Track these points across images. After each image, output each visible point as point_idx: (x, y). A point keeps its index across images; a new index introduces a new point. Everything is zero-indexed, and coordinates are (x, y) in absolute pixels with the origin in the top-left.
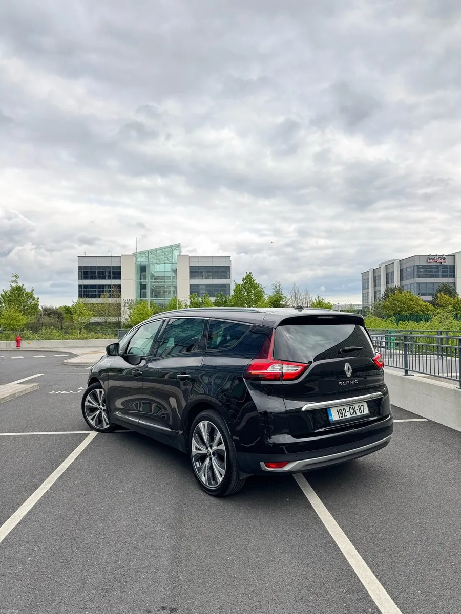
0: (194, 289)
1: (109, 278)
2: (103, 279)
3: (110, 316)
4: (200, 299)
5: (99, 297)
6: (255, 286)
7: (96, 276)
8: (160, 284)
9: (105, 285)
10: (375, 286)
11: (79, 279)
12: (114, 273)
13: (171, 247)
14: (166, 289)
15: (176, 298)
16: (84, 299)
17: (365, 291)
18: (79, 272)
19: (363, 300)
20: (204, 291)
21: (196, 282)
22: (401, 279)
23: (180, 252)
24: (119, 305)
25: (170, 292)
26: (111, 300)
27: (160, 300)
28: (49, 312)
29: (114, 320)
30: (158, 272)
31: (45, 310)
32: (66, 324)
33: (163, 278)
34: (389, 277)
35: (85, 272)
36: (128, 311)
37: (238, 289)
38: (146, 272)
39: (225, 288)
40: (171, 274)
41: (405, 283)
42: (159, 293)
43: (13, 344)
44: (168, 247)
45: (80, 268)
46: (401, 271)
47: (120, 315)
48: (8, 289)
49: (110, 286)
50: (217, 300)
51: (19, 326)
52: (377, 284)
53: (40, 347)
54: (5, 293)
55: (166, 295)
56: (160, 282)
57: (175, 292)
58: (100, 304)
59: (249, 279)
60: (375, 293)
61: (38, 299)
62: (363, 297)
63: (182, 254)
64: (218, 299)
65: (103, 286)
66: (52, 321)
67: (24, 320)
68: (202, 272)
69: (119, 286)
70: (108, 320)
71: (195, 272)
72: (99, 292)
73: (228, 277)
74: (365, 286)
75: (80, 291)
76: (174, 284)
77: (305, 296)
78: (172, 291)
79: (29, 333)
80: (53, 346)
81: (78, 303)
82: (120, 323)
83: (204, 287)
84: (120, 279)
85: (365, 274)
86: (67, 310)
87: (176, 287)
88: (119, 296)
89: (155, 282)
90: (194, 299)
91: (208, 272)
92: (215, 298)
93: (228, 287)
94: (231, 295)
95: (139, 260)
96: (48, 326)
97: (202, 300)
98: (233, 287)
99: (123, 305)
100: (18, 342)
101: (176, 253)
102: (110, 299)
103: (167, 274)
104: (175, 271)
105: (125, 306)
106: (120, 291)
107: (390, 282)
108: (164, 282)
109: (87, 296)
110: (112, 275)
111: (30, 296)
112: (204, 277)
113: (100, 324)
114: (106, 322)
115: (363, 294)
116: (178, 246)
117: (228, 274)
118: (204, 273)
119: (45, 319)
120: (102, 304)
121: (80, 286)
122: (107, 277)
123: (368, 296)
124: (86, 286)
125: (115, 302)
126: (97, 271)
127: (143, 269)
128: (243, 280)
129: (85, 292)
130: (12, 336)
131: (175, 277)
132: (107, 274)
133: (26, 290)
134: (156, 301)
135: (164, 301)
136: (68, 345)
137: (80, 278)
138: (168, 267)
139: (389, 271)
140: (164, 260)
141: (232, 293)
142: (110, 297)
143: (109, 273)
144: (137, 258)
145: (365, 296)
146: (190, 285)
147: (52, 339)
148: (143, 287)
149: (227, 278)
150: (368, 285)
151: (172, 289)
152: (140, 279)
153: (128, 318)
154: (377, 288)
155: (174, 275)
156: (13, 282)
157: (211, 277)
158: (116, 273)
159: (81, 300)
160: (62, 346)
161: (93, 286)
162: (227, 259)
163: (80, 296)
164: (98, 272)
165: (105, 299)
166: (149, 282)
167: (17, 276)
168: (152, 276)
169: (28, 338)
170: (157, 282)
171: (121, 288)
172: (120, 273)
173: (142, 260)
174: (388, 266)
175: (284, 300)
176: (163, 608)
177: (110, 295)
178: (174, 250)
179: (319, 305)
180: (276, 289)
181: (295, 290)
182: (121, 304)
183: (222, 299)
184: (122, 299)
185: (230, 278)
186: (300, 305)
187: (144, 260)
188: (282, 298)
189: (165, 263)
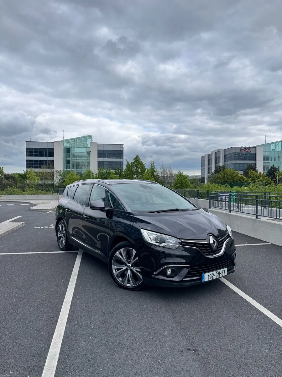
0: (100, 164)
1: (46, 156)
2: (42, 156)
3: (47, 180)
4: (105, 170)
5: (40, 167)
6: (141, 164)
7: (37, 154)
8: (79, 160)
9: (44, 160)
10: (209, 164)
11: (26, 156)
12: (49, 152)
13: (86, 137)
14: (82, 164)
15: (89, 170)
17: (203, 168)
18: (26, 151)
19: (201, 173)
20: (107, 166)
21: (102, 160)
22: (225, 161)
23: (92, 141)
24: (53, 173)
25: (85, 166)
26: (48, 170)
27: (79, 171)
28: (8, 177)
29: (50, 182)
30: (77, 153)
31: (5, 175)
32: (19, 185)
33: (81, 157)
34: (217, 159)
35: (30, 152)
36: (59, 178)
37: (129, 166)
39: (121, 164)
40: (86, 155)
41: (226, 163)
42: (78, 166)
44: (84, 137)
45: (27, 149)
46: (225, 156)
47: (53, 179)
49: (46, 161)
52: (210, 164)
53: (8, 199)
55: (83, 167)
56: (79, 159)
57: (88, 166)
59: (137, 159)
60: (209, 169)
61: (3, 168)
62: (201, 171)
63: (93, 142)
64: (116, 171)
65: (41, 161)
66: (10, 183)
68: (105, 154)
69: (53, 161)
70: (46, 183)
71: (101, 154)
72: (40, 164)
74: (203, 165)
75: (27, 164)
76: (88, 160)
77: (169, 170)
80: (17, 199)
81: (27, 172)
82: (54, 184)
83: (107, 163)
84: (53, 156)
85: (203, 158)
86: (20, 176)
87: (89, 163)
88: (53, 168)
89: (75, 159)
90: (101, 170)
91: (109, 154)
92: (114, 170)
94: (124, 168)
95: (65, 145)
97: (106, 171)
98: (125, 163)
101: (89, 141)
103: (83, 155)
104: (88, 153)
105: (56, 174)
106: (54, 164)
107: (218, 162)
108: (82, 159)
109: (32, 167)
110: (48, 154)
112: (107, 157)
113: (40, 185)
114: (45, 184)
115: (201, 169)
116: (90, 137)
117: (122, 155)
118: (107, 155)
119: (5, 181)
120: (42, 172)
121: (27, 161)
122: (44, 155)
123: (205, 170)
124: (31, 161)
125: (51, 171)
126: (38, 151)
127: (68, 151)
129: (30, 164)
131: (89, 157)
132: (44, 153)
135: (81, 171)
136: (26, 198)
137: (28, 155)
138: (84, 150)
139: (218, 156)
140: (82, 146)
142: (47, 168)
143: (46, 153)
144: (64, 143)
145: (203, 171)
146: (98, 161)
147: (15, 194)
148: (68, 162)
149: (121, 158)
150: (205, 164)
151: (86, 164)
152: (66, 157)
153: (59, 181)
154: (210, 166)
155: (88, 155)
157: (112, 157)
158: (50, 153)
159: (29, 170)
161: (36, 161)
162: (121, 146)
163: (27, 167)
165: (44, 169)
166: (71, 159)
168: (74, 155)
170: (77, 159)
172: (53, 153)
173: (67, 145)
174: (217, 153)
175: (156, 172)
177: (47, 166)
178: (88, 139)
179: (181, 176)
180: (151, 165)
181: (163, 166)
182: (54, 172)
183: (118, 171)
184: (55, 170)
185: (123, 158)
186: (166, 176)
187: (68, 145)
188: (155, 171)
189: (82, 147)
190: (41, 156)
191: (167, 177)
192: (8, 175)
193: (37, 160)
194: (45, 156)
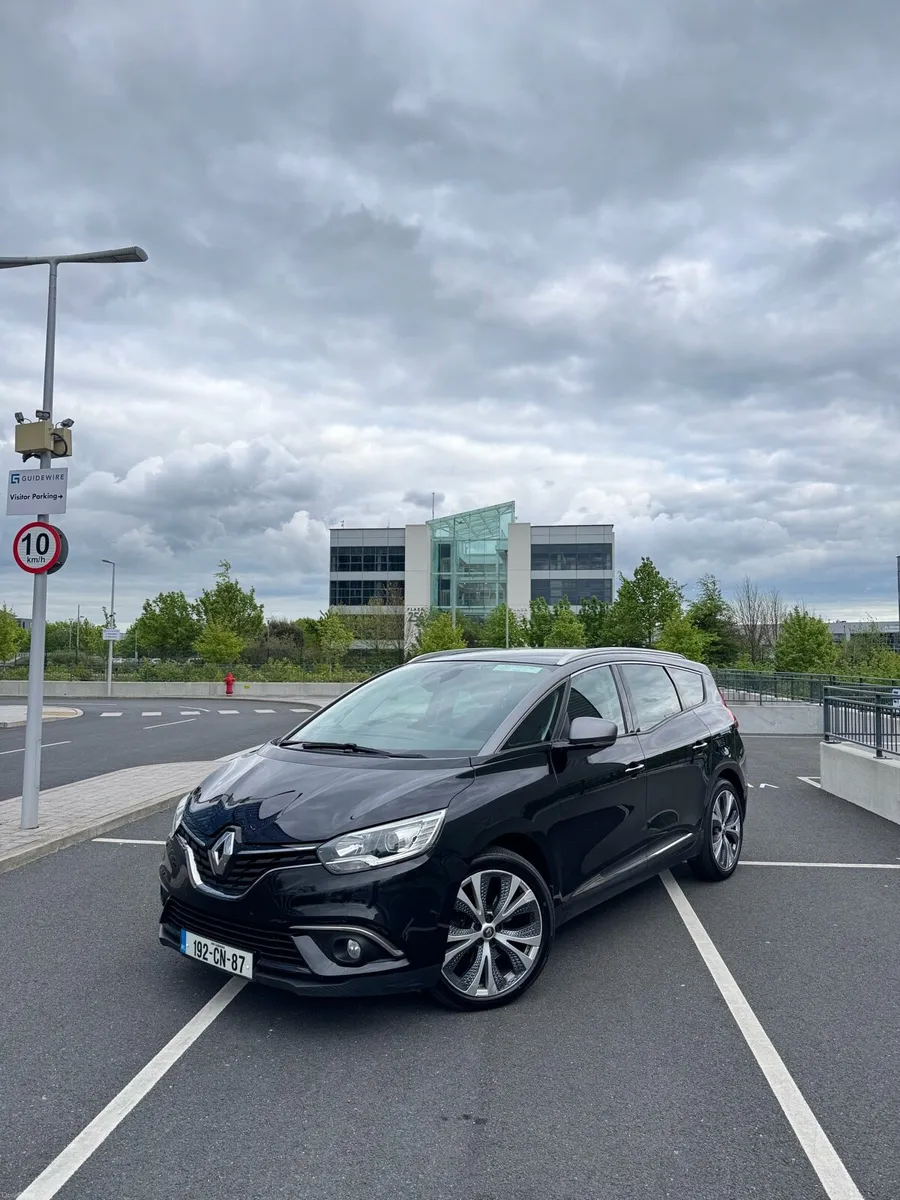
0: (539, 589)
1: (384, 568)
2: (372, 570)
3: (384, 638)
4: (551, 608)
5: (366, 603)
6: (661, 585)
7: (360, 565)
8: (476, 579)
9: (377, 581)
11: (331, 570)
12: (392, 558)
13: (497, 508)
14: (486, 589)
15: (504, 606)
16: (340, 607)
18: (332, 557)
20: (558, 593)
21: (543, 575)
23: (513, 518)
24: (401, 618)
25: (493, 595)
26: (386, 610)
27: (475, 610)
28: (280, 630)
29: (391, 646)
30: (470, 555)
31: (274, 625)
32: (308, 652)
33: (481, 567)
35: (342, 558)
36: (415, 631)
37: (628, 592)
38: (449, 556)
39: (604, 586)
40: (497, 560)
42: (473, 595)
43: (221, 687)
44: (489, 509)
45: (333, 550)
47: (401, 637)
48: (212, 587)
49: (384, 583)
50: (584, 610)
51: (230, 655)
53: (265, 694)
54: (207, 595)
55: (487, 599)
56: (476, 576)
57: (503, 595)
58: (367, 616)
59: (647, 571)
61: (262, 606)
63: (517, 521)
64: (587, 608)
65: (371, 584)
66: (284, 646)
67: (239, 644)
68: (554, 557)
69: (401, 584)
70: (381, 647)
71: (542, 555)
72: (366, 593)
73: (608, 565)
75: (333, 593)
76: (501, 578)
77: (770, 605)
78: (497, 593)
79: (246, 669)
80: (287, 694)
81: (330, 615)
82: (401, 651)
83: (560, 584)
84: (403, 570)
86: (311, 626)
87: (504, 585)
88: (401, 602)
89: (466, 576)
90: (539, 609)
91: (566, 556)
92: (580, 607)
93: (607, 585)
94: (614, 601)
95: (440, 534)
96: (279, 655)
97: (556, 611)
98: (617, 586)
99: (407, 617)
100: (229, 684)
101: (506, 519)
102: (384, 608)
103: (488, 561)
104: (504, 554)
105: (410, 620)
106: (403, 591)
108: (484, 575)
109: (345, 602)
110: (388, 563)
111: (248, 601)
112: (559, 567)
113: (365, 653)
114: (376, 650)
116: (511, 506)
117: (608, 559)
118: (559, 559)
119: (274, 643)
120: (370, 616)
121: (333, 583)
122: (379, 568)
124: (343, 584)
125: (394, 613)
126: (362, 555)
127: (444, 551)
128: (636, 574)
129: (341, 593)
130: (219, 674)
131: (504, 566)
132: (379, 562)
133: (243, 590)
134: (468, 611)
135: (482, 611)
136: (312, 692)
137: (334, 567)
138: (491, 547)
140: (484, 534)
141: (616, 597)
142: (384, 604)
143: (384, 559)
144: (434, 531)
146: (532, 580)
147: (286, 680)
148: (444, 584)
149: (605, 568)
151: (497, 588)
152: (439, 571)
153: (416, 642)
155: (501, 562)
156: (221, 575)
157: (573, 567)
158: (395, 559)
159: (335, 609)
160: (302, 693)
161: (357, 584)
162: (607, 531)
163: (333, 602)
164: (365, 557)
165: (376, 607)
166: (455, 575)
167: (227, 566)
168: (462, 564)
169: (245, 679)
170: (470, 575)
171: (403, 587)
172: (402, 559)
173: (442, 534)
175: (725, 612)
176: (467, 1117)
177: (385, 599)
178: (503, 513)
179: (800, 625)
180: (707, 589)
181: (748, 591)
182: (403, 616)
183: (594, 608)
184: (406, 607)
185: (611, 568)
186: (759, 623)
187: (446, 535)
188: (719, 609)
189: (484, 540)
190: (370, 568)
191: (764, 627)
192: (283, 624)
193: (360, 582)
194: (382, 570)
